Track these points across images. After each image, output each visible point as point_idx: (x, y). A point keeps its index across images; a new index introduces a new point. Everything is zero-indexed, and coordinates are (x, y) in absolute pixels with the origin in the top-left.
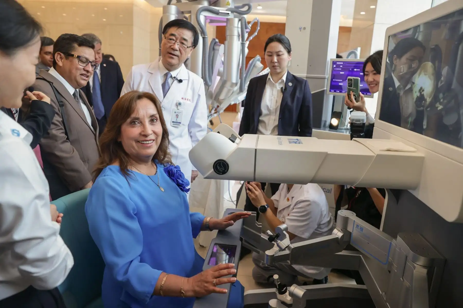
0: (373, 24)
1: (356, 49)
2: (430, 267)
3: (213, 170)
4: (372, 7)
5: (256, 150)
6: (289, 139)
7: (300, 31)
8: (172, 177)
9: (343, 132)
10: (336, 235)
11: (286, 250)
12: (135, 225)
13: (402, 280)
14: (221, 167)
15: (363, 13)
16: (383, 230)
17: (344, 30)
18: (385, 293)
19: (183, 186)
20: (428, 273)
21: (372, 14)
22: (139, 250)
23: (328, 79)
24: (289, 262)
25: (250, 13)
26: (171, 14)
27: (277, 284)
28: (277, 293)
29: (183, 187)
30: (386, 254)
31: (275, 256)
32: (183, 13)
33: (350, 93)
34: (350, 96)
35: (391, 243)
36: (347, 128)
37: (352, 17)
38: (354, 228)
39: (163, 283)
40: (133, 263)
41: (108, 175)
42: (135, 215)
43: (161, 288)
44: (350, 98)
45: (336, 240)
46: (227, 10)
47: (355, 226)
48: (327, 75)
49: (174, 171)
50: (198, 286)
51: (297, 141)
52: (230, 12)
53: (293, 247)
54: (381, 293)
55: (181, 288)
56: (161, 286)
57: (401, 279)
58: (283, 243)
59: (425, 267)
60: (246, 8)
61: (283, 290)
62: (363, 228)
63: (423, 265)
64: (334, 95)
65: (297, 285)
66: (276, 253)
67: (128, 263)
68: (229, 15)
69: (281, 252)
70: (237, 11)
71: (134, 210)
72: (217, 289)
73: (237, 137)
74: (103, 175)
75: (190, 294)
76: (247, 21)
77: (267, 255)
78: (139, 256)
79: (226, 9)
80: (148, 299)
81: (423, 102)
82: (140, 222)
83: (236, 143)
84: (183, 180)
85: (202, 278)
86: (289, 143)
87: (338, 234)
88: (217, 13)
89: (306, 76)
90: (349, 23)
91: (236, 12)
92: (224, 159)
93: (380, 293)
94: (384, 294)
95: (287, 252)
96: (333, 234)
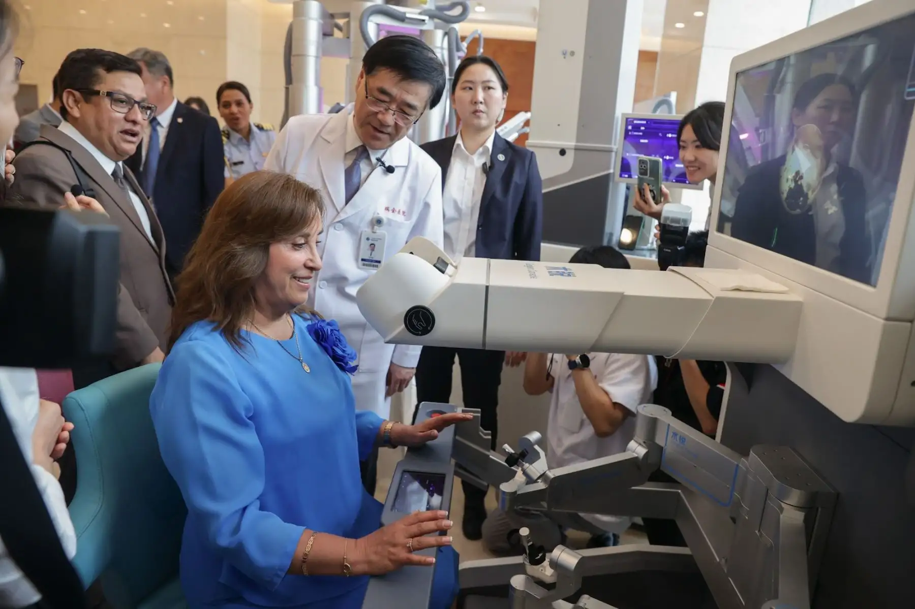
0: (700, 49)
1: (669, 96)
2: (809, 508)
3: (403, 326)
4: (699, 14)
5: (487, 287)
6: (548, 268)
7: (565, 58)
8: (323, 343)
9: (645, 256)
10: (634, 452)
11: (538, 482)
12: (249, 438)
13: (758, 534)
14: (419, 320)
15: (680, 25)
16: (722, 441)
17: (647, 58)
18: (726, 561)
19: (345, 361)
20: (806, 520)
21: (698, 29)
22: (258, 486)
23: (616, 153)
24: (545, 504)
25: (466, 20)
26: (310, 18)
27: (527, 545)
28: (527, 563)
29: (344, 363)
30: (728, 486)
31: (519, 493)
32: (332, 16)
33: (644, 187)
34: (644, 193)
35: (737, 465)
36: (652, 248)
37: (661, 31)
38: (668, 438)
39: (308, 550)
40: (248, 512)
41: (196, 339)
42: (250, 418)
43: (305, 559)
44: (644, 196)
45: (634, 461)
46: (420, 14)
47: (670, 434)
48: (615, 144)
49: (327, 330)
50: (376, 553)
51: (563, 271)
52: (426, 18)
53: (552, 477)
54: (718, 560)
55: (344, 558)
56: (306, 555)
57: (757, 532)
58: (534, 468)
59: (801, 508)
60: (457, 11)
61: (539, 557)
62: (685, 439)
63: (798, 506)
64: (627, 184)
65: (565, 547)
66: (520, 487)
67: (236, 512)
68: (426, 24)
69: (531, 485)
70: (441, 16)
71: (247, 409)
72: (415, 557)
73: (448, 263)
74: (188, 338)
75: (361, 568)
76: (459, 37)
77: (504, 492)
78: (258, 499)
79: (419, 11)
80: (278, 581)
81: (801, 199)
82: (259, 431)
83: (447, 274)
84: (344, 349)
85: (385, 538)
86: (551, 275)
87: (637, 449)
88: (401, 18)
89: (575, 146)
90: (654, 43)
91: (439, 18)
92: (426, 305)
93: (716, 560)
94: (723, 561)
95: (541, 485)
96: (629, 450)
